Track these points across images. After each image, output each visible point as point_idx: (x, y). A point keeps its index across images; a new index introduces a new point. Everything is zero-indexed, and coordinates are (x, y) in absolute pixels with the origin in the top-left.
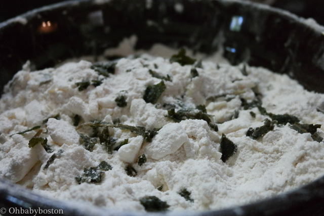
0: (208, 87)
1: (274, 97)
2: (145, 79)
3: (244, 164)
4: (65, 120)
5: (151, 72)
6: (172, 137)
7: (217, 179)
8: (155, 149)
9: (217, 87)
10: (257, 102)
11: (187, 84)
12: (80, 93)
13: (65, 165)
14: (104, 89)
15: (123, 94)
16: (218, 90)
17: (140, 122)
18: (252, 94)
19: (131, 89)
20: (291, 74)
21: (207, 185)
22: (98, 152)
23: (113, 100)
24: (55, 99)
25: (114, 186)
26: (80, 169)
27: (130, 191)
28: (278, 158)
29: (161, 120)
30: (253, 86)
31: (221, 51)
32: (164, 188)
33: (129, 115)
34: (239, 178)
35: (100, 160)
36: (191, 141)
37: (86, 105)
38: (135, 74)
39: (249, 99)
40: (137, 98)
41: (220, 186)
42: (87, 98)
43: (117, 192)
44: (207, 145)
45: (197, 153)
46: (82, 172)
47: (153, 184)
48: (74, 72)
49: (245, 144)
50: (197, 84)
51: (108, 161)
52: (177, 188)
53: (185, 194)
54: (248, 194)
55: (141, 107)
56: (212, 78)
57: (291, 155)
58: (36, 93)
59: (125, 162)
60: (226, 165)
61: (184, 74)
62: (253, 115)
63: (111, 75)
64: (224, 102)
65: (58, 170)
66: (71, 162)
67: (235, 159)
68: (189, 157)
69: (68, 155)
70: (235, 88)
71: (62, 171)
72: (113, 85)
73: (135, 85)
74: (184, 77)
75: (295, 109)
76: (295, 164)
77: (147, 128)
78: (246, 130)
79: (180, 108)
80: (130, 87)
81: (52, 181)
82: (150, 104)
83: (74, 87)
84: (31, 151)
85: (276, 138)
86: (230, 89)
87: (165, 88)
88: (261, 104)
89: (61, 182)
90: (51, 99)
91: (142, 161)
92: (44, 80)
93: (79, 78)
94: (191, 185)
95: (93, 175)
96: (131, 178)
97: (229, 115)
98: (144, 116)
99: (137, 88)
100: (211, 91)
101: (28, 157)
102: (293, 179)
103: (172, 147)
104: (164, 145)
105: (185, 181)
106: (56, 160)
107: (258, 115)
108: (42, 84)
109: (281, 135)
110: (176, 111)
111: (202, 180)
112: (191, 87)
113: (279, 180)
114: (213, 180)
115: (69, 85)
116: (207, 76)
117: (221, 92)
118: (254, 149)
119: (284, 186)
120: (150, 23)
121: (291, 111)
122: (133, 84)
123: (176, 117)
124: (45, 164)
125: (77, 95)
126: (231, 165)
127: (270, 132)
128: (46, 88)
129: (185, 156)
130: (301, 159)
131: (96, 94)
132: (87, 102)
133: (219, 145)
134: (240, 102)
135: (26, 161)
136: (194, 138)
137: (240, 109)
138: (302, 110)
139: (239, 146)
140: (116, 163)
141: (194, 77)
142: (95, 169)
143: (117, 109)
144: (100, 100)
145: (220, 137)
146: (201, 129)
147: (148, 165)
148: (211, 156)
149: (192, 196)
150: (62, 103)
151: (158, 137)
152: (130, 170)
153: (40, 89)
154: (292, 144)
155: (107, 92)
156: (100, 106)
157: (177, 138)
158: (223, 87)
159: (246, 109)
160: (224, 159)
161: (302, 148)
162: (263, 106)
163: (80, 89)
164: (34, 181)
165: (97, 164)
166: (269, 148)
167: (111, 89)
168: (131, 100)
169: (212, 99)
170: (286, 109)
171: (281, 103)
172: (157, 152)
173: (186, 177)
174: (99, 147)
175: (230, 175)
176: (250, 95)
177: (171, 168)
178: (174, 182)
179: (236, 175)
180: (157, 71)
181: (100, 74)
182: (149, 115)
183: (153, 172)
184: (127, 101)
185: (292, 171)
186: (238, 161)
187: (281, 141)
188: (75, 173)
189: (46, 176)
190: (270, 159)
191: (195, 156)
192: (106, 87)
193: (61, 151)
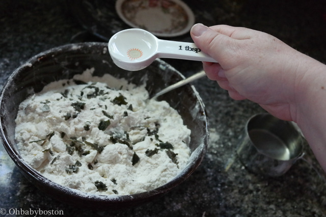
0: (132, 122)
1: (164, 129)
2: (100, 117)
3: (142, 168)
4: (57, 134)
5: (103, 112)
6: (111, 153)
7: (128, 175)
8: (102, 158)
9: (136, 122)
10: (156, 131)
11: (121, 119)
12: (66, 121)
13: (61, 164)
14: (78, 120)
15: (88, 123)
16: (137, 124)
17: (96, 141)
18: (154, 126)
19: (92, 121)
20: (179, 111)
21: (123, 179)
22: (75, 156)
23: (83, 127)
24: (52, 122)
25: (84, 176)
26: (67, 165)
27: (90, 179)
28: (157, 167)
29: (106, 141)
30: (155, 121)
31: (145, 85)
32: (105, 176)
33: (90, 135)
34: (138, 174)
35: (76, 160)
36: (119, 155)
37: (69, 128)
38: (95, 112)
39: (152, 129)
40: (95, 127)
41: (129, 179)
42: (70, 124)
43: (85, 179)
44: (126, 159)
45: (122, 161)
46: (68, 167)
47: (100, 174)
48: (62, 108)
49: (144, 159)
50: (126, 120)
51: (80, 161)
52: (111, 178)
53: (114, 181)
54: (140, 184)
55: (97, 133)
56: (134, 117)
57: (161, 167)
58: (41, 117)
59: (88, 163)
60: (134, 167)
61: (120, 113)
62: (152, 140)
63: (82, 110)
64: (139, 131)
65: (58, 166)
66: (64, 162)
67: (138, 165)
68: (118, 163)
69: (62, 159)
70: (145, 123)
71: (60, 166)
72: (83, 117)
73: (95, 120)
74: (120, 115)
75: (172, 140)
76: (162, 172)
77: (99, 144)
78: (146, 150)
79: (116, 134)
80: (92, 120)
81: (54, 170)
82: (101, 131)
83: (62, 117)
84: (44, 154)
85: (157, 158)
86: (143, 124)
87: (110, 124)
88: (157, 132)
89: (59, 171)
90: (50, 122)
91: (96, 162)
92: (46, 110)
93: (65, 112)
94: (117, 176)
95: (74, 169)
96: (90, 171)
97: (140, 138)
98: (98, 138)
99: (96, 121)
100: (133, 124)
101: (43, 158)
102: (160, 179)
103: (111, 157)
104: (106, 156)
105: (114, 175)
106: (57, 160)
107: (154, 140)
108: (44, 112)
109: (160, 156)
110: (114, 135)
111: (122, 175)
112: (123, 121)
113: (154, 178)
114: (126, 176)
115: (60, 115)
116: (132, 116)
117: (138, 125)
118: (147, 162)
119: (155, 181)
120: (104, 62)
121: (170, 140)
122: (93, 119)
123: (113, 140)
124: (51, 162)
125: (64, 121)
126: (136, 167)
127: (155, 154)
128: (47, 115)
129: (116, 161)
130: (165, 170)
131: (74, 122)
132: (69, 127)
133: (132, 157)
134: (147, 131)
135: (42, 159)
136: (121, 154)
137: (146, 135)
138: (175, 140)
139: (141, 159)
140: (83, 162)
141: (125, 116)
142: (74, 166)
143: (84, 131)
144: (76, 126)
145: (133, 153)
146: (125, 150)
147: (99, 164)
148: (127, 164)
149: (117, 182)
150: (56, 125)
151: (104, 151)
152: (90, 167)
153: (43, 115)
154: (163, 162)
155: (80, 121)
156: (76, 130)
157: (113, 154)
158: (140, 122)
159: (149, 135)
160: (133, 164)
161: (166, 166)
162: (158, 134)
163: (66, 119)
164: (45, 169)
165: (75, 162)
166: (154, 162)
167: (82, 119)
168: (92, 128)
169: (133, 128)
170: (168, 139)
171: (166, 134)
172: (103, 159)
173: (115, 173)
174: (75, 153)
175: (135, 172)
176: (152, 127)
177: (109, 168)
178: (110, 175)
179: (138, 172)
180: (107, 111)
181: (76, 110)
182: (100, 138)
183: (100, 168)
184: (90, 128)
185: (160, 175)
186: (139, 166)
187: (159, 160)
188: (66, 167)
189: (52, 168)
190: (153, 167)
191: (120, 162)
192: (79, 119)
193: (59, 156)
